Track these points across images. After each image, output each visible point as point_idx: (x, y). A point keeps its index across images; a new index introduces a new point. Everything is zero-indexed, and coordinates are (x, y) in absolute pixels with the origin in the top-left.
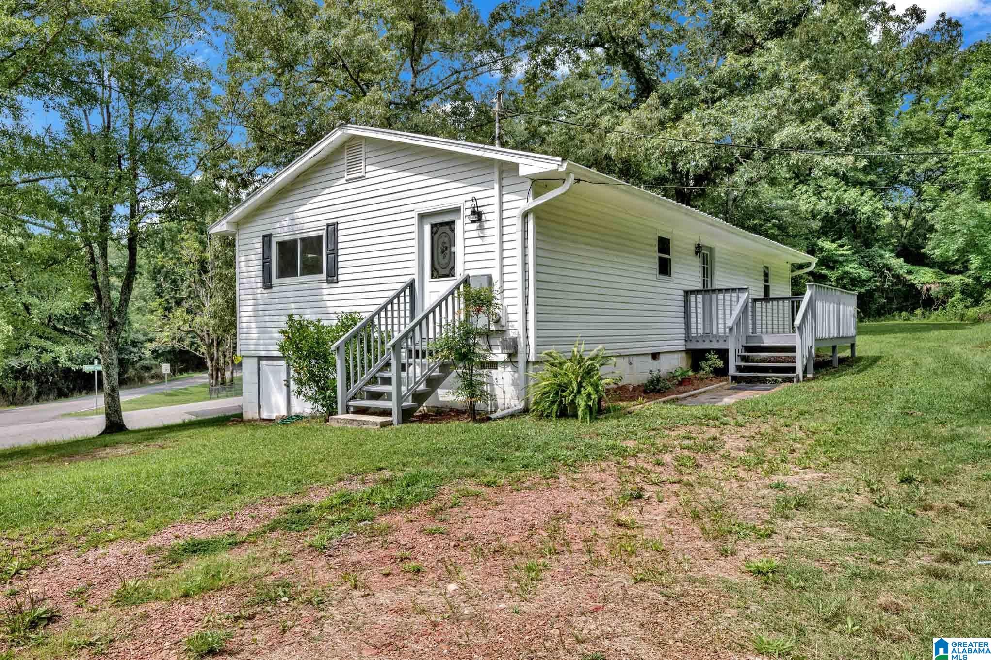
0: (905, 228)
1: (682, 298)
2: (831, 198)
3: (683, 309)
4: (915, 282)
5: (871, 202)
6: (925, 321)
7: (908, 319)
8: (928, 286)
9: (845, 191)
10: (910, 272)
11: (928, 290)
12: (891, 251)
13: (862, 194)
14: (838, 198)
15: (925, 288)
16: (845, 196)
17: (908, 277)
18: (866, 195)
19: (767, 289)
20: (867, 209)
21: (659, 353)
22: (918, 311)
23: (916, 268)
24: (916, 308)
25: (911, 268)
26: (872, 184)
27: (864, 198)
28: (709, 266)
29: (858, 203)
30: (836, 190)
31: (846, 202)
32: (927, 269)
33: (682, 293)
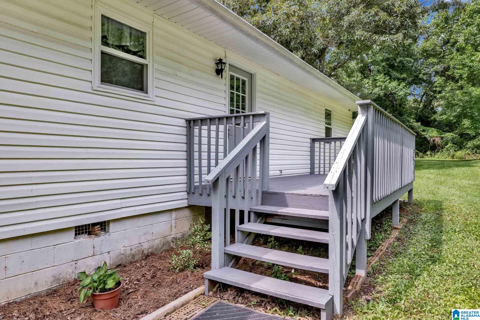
0: (419, 108)
1: (184, 131)
2: (382, 86)
3: (184, 147)
4: (427, 136)
5: (404, 89)
6: (432, 159)
7: (423, 157)
8: (434, 138)
9: (390, 83)
10: (424, 131)
11: (434, 141)
12: (414, 119)
13: (399, 85)
14: (385, 86)
15: (432, 140)
16: (389, 85)
17: (423, 133)
18: (401, 85)
19: (328, 131)
20: (401, 93)
21: (109, 222)
22: (428, 153)
23: (427, 128)
24: (427, 151)
25: (425, 128)
26: (404, 80)
27: (400, 87)
28: (247, 96)
29: (397, 90)
30: (384, 82)
31: (390, 89)
32: (433, 129)
33: (183, 123)
